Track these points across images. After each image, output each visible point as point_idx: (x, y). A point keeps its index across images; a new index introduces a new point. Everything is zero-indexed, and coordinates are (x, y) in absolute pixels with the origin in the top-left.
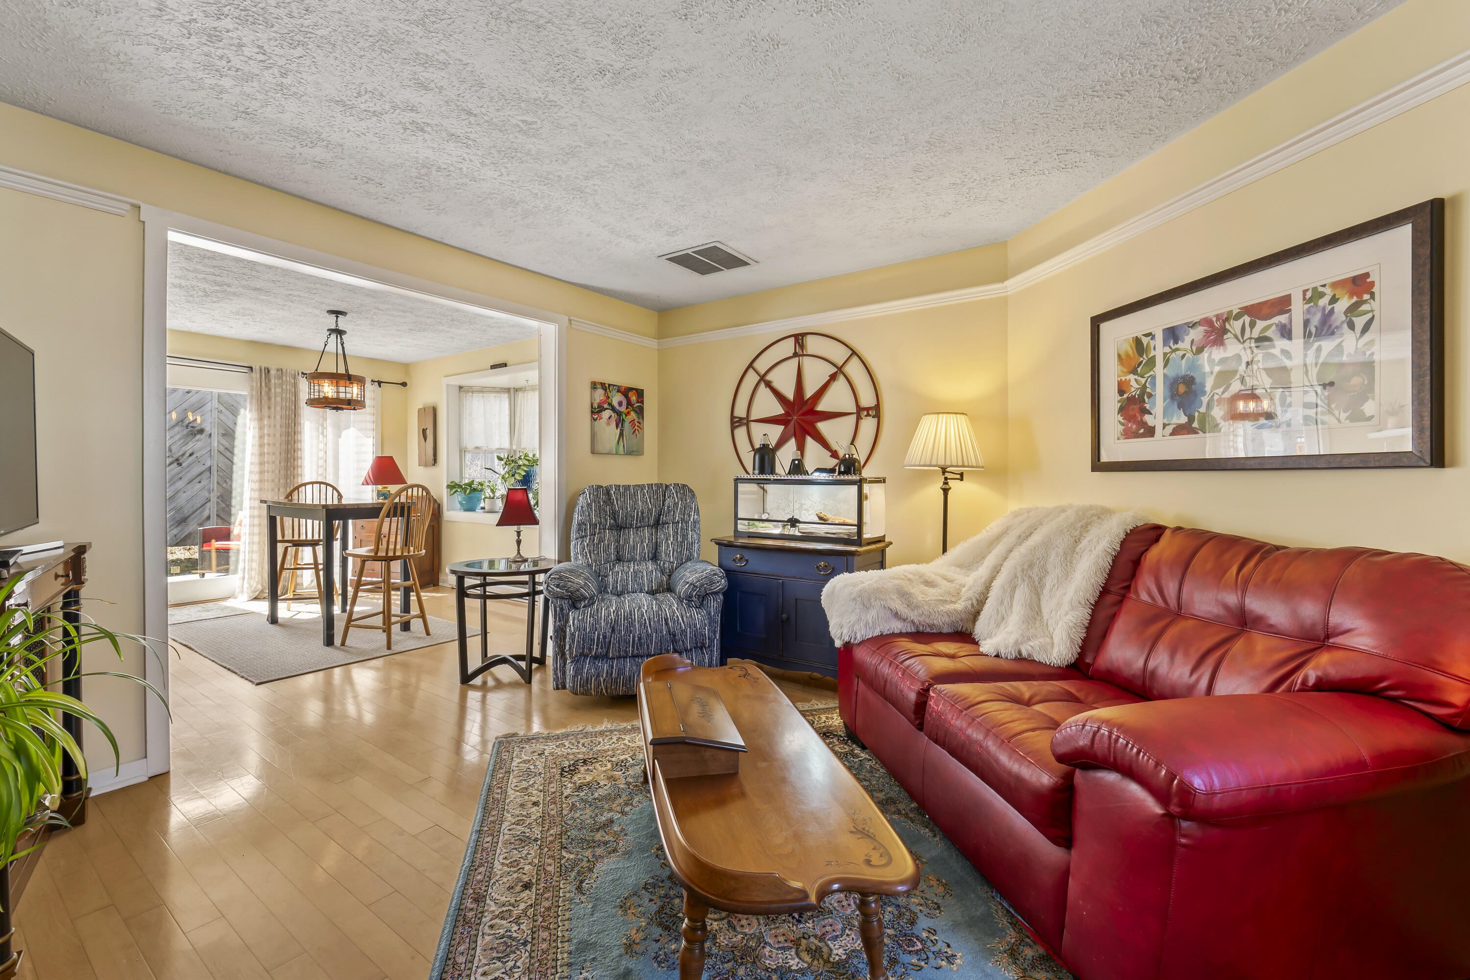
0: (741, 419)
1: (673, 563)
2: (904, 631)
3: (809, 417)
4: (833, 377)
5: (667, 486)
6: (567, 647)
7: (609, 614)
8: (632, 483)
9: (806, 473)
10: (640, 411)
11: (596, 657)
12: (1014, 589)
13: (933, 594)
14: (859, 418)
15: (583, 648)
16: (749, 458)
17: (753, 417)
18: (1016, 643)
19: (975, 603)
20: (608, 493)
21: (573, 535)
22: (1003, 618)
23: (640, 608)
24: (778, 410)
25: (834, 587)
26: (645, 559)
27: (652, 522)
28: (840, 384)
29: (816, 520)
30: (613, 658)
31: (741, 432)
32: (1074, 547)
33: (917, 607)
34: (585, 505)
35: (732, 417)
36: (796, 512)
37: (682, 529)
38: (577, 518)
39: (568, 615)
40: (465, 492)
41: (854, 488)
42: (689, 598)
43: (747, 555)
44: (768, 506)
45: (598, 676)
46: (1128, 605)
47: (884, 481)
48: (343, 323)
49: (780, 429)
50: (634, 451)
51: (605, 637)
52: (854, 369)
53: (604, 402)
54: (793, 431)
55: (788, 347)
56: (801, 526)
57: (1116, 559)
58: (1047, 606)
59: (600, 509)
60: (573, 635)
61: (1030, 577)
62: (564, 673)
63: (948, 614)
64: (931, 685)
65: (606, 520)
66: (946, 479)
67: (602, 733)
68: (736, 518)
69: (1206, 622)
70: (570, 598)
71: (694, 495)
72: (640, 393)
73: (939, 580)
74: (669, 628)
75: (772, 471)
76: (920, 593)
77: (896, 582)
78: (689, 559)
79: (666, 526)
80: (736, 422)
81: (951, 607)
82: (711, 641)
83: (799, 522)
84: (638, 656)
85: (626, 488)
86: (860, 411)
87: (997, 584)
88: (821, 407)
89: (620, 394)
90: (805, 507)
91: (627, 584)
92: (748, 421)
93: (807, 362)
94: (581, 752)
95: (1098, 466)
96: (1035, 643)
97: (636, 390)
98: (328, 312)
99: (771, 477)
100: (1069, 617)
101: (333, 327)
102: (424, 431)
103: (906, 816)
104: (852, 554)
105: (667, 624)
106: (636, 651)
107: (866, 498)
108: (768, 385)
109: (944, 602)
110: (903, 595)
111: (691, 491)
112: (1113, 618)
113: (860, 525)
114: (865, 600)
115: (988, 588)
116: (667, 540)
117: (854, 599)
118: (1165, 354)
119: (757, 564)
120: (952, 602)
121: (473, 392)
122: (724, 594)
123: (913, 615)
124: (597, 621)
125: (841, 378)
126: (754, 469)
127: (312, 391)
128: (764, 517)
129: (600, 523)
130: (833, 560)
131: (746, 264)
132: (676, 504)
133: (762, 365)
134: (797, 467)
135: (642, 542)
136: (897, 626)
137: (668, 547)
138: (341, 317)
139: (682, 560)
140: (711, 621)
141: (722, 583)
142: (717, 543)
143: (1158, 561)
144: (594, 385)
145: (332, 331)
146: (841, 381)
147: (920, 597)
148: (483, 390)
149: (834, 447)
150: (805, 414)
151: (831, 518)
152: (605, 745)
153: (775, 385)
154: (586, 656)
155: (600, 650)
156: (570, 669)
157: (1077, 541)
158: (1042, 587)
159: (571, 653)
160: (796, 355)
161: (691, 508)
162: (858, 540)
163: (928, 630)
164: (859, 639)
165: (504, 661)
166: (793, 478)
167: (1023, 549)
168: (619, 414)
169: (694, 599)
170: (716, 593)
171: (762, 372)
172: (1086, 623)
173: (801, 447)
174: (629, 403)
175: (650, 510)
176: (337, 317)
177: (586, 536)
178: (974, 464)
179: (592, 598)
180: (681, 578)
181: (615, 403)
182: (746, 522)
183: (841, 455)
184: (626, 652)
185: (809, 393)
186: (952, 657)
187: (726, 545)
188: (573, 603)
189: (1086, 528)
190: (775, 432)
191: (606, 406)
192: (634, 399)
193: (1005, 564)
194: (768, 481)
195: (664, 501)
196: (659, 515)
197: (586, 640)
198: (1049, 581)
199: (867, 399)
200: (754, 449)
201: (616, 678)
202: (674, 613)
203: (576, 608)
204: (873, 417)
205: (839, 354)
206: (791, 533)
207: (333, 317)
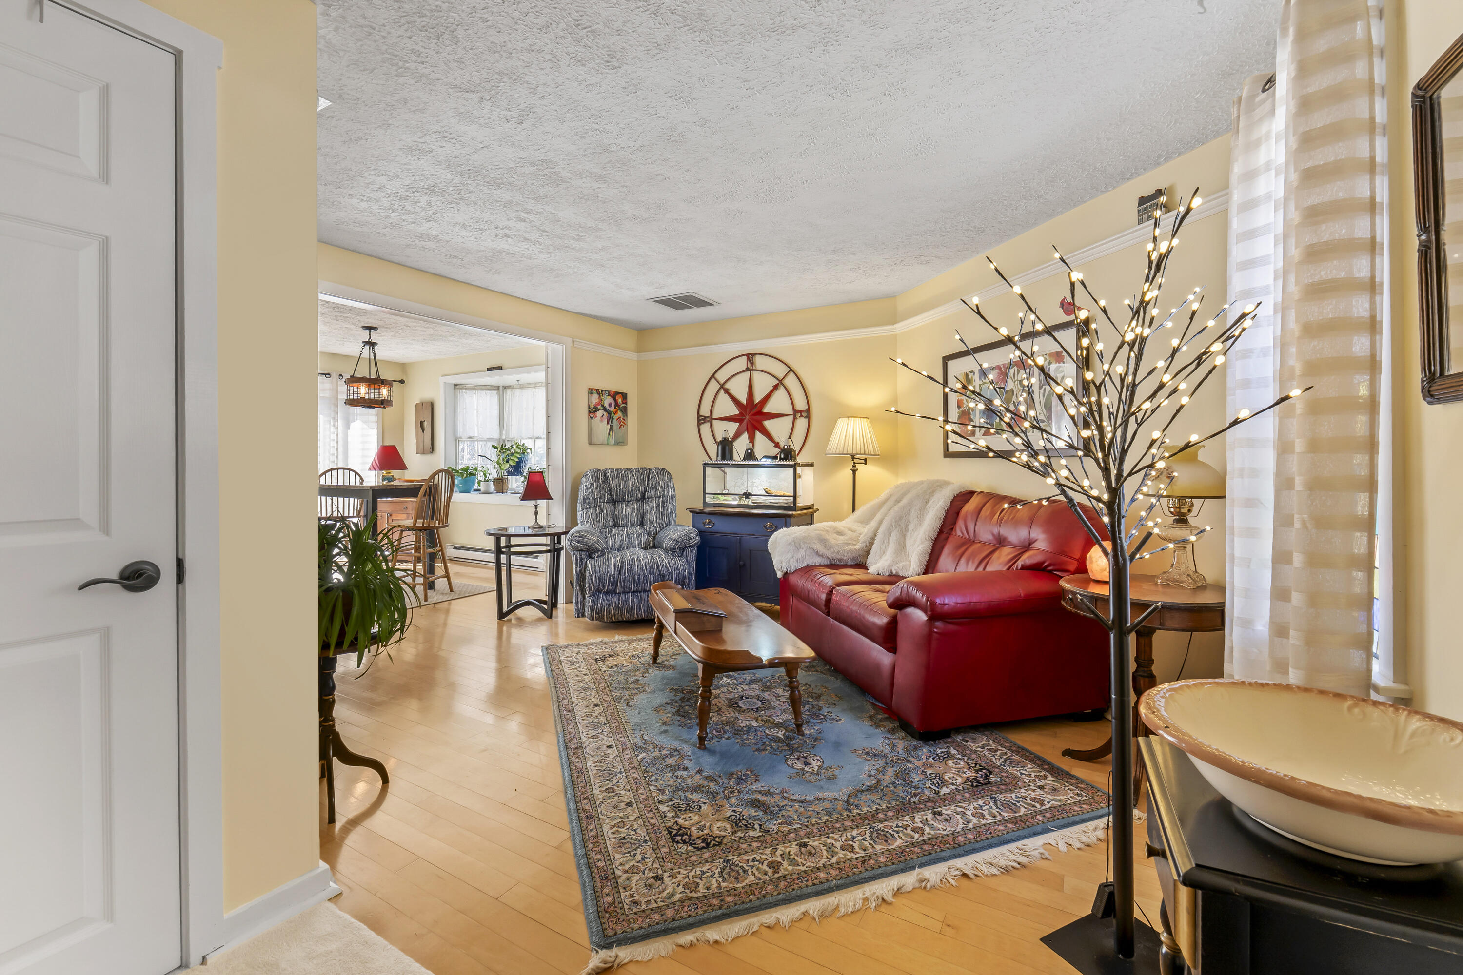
0: (705, 417)
1: (656, 527)
2: (822, 564)
3: (758, 417)
4: (776, 387)
5: (650, 470)
6: (587, 585)
7: (617, 561)
8: (623, 467)
9: (756, 459)
10: (625, 411)
11: (607, 593)
12: (890, 534)
13: (841, 539)
14: (795, 418)
15: (599, 586)
16: (713, 449)
17: (714, 416)
18: (890, 566)
19: (868, 544)
20: (605, 475)
21: (579, 507)
22: (884, 552)
23: (638, 557)
24: (734, 411)
25: (776, 538)
26: (635, 525)
27: (639, 497)
28: (781, 393)
29: (765, 494)
30: (619, 593)
31: (705, 428)
32: (926, 505)
33: (831, 548)
34: (588, 484)
35: (699, 416)
36: (749, 488)
37: (663, 501)
38: (582, 494)
39: (586, 562)
40: (462, 477)
41: (791, 469)
42: (673, 550)
43: (714, 519)
44: (728, 485)
45: (609, 606)
46: (951, 539)
47: (813, 465)
48: (375, 337)
49: (735, 425)
50: (620, 442)
51: (614, 578)
52: (790, 381)
53: (599, 404)
54: (745, 428)
55: (742, 363)
56: (753, 498)
57: (947, 512)
58: (909, 543)
59: (600, 488)
60: (591, 576)
61: (900, 525)
62: (583, 605)
63: (851, 552)
64: (834, 588)
65: (605, 495)
66: (854, 463)
67: (616, 642)
68: (705, 493)
69: (985, 544)
70: (587, 550)
71: (671, 476)
72: (624, 396)
73: (846, 531)
74: (659, 571)
75: (731, 458)
76: (833, 539)
77: (818, 532)
78: (668, 524)
79: (650, 500)
80: (701, 420)
81: (853, 547)
82: (690, 581)
83: (752, 495)
84: (637, 592)
85: (619, 471)
86: (796, 413)
87: (880, 531)
88: (766, 410)
89: (610, 397)
90: (755, 484)
91: (623, 544)
92: (711, 419)
93: (756, 376)
94: (606, 651)
95: (948, 454)
96: (900, 565)
97: (622, 394)
98: (363, 327)
99: (730, 462)
100: (920, 548)
101: (367, 340)
102: (422, 423)
103: (821, 672)
104: (789, 516)
105: (658, 568)
106: (636, 588)
107: (800, 477)
108: (727, 391)
109: (848, 544)
110: (823, 541)
111: (669, 473)
112: (943, 548)
113: (795, 497)
114: (797, 544)
115: (875, 534)
116: (651, 510)
117: (790, 544)
118: (980, 385)
119: (721, 526)
120: (854, 544)
121: (466, 389)
122: (698, 547)
123: (828, 553)
124: (608, 566)
125: (782, 388)
126: (718, 456)
127: (351, 393)
128: (725, 492)
129: (601, 498)
130: (775, 521)
131: (712, 305)
132: (658, 483)
133: (722, 376)
134: (750, 455)
135: (632, 512)
136: (817, 560)
137: (652, 515)
138: (373, 332)
139: (663, 525)
140: (690, 566)
141: (697, 539)
142: (691, 512)
143: (967, 512)
144: (591, 391)
145: (365, 343)
146: (782, 390)
147: (833, 542)
148: (475, 388)
149: (777, 439)
150: (755, 414)
151: (775, 492)
152: (621, 647)
153: (732, 392)
154: (600, 592)
155: (610, 587)
156: (588, 601)
157: (927, 502)
158: (907, 532)
159: (590, 590)
160: (747, 369)
161: (669, 486)
162: (794, 507)
163: (838, 563)
164: (793, 569)
165: (528, 603)
166: (747, 463)
167: (896, 508)
168: (609, 413)
169: (677, 550)
170: (692, 546)
171: (722, 382)
172: (929, 551)
173: (752, 440)
174: (617, 405)
175: (638, 488)
176: (370, 331)
177: (590, 508)
178: (873, 453)
179: (603, 550)
180: (667, 536)
181: (606, 405)
182: (712, 496)
183: (782, 445)
184: (629, 588)
185: (758, 399)
186: (851, 575)
187: (697, 513)
188: (589, 554)
189: (933, 493)
190: (733, 427)
191: (600, 407)
192: (620, 401)
193: (886, 518)
194: (727, 465)
195: (648, 481)
196: (645, 492)
197: (601, 580)
198: (911, 527)
199: (801, 405)
200: (716, 442)
201: (622, 608)
202: (663, 560)
203: (592, 558)
204: (805, 418)
205: (780, 370)
206: (746, 503)
207: (367, 332)
